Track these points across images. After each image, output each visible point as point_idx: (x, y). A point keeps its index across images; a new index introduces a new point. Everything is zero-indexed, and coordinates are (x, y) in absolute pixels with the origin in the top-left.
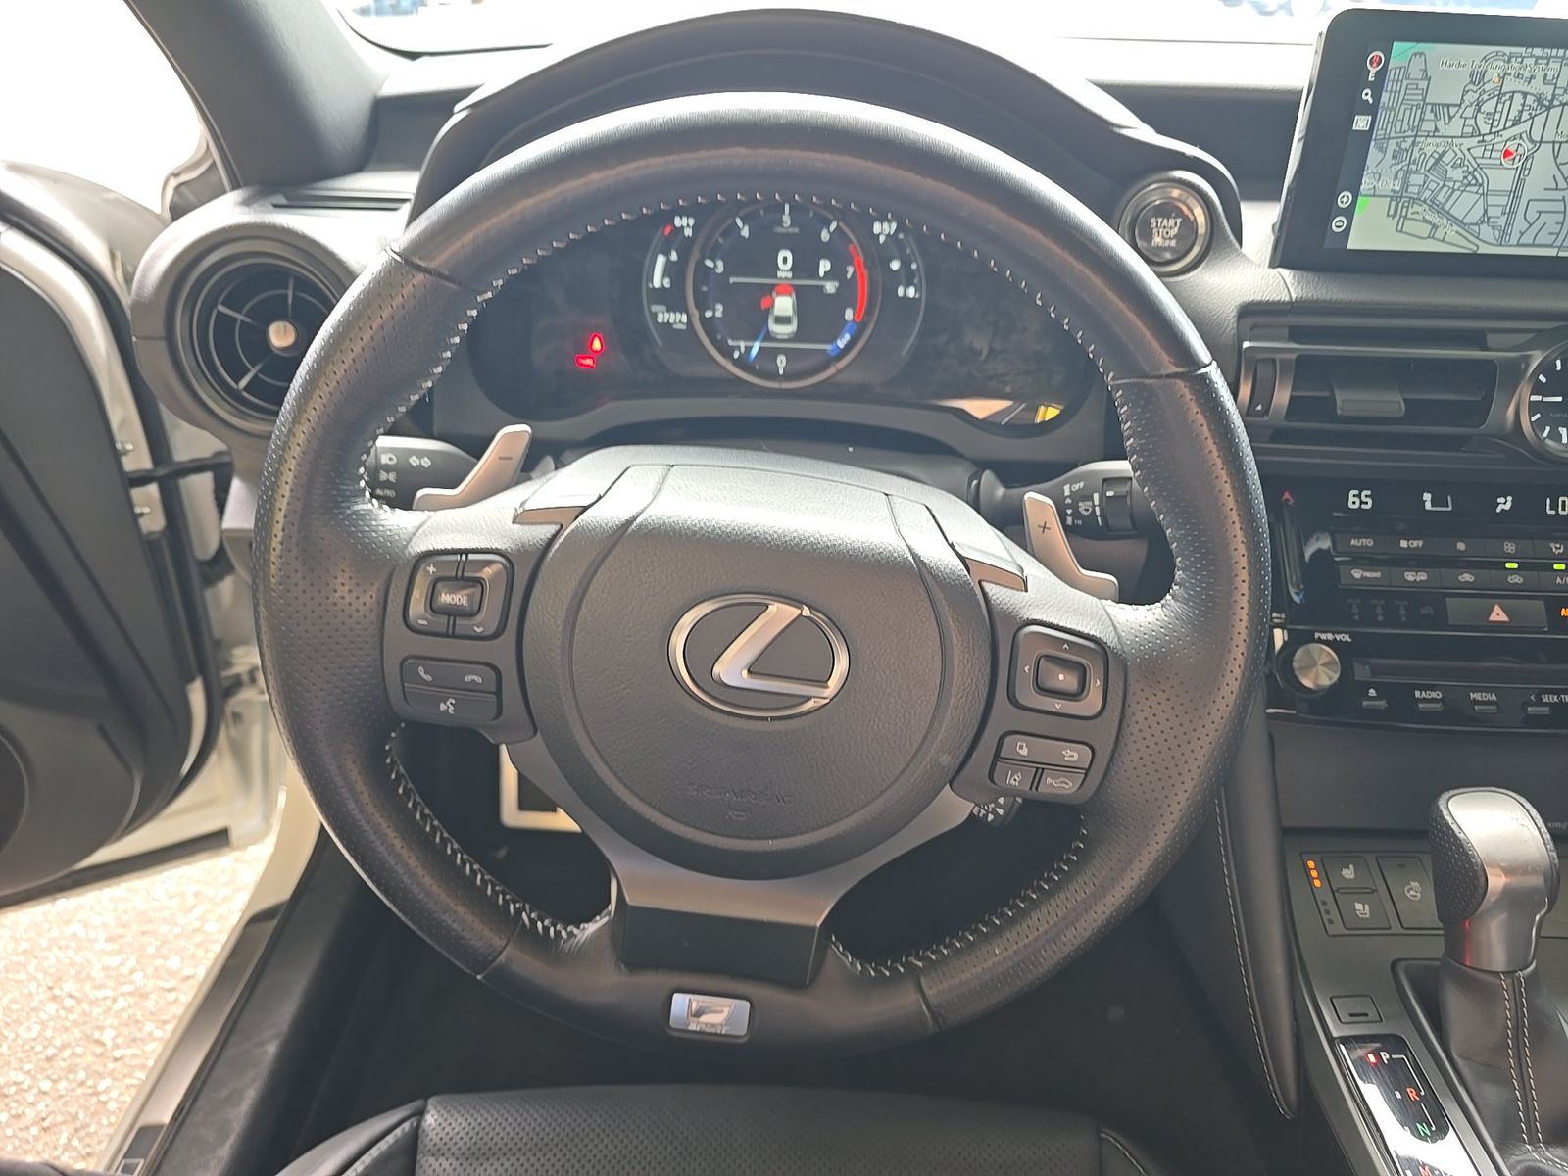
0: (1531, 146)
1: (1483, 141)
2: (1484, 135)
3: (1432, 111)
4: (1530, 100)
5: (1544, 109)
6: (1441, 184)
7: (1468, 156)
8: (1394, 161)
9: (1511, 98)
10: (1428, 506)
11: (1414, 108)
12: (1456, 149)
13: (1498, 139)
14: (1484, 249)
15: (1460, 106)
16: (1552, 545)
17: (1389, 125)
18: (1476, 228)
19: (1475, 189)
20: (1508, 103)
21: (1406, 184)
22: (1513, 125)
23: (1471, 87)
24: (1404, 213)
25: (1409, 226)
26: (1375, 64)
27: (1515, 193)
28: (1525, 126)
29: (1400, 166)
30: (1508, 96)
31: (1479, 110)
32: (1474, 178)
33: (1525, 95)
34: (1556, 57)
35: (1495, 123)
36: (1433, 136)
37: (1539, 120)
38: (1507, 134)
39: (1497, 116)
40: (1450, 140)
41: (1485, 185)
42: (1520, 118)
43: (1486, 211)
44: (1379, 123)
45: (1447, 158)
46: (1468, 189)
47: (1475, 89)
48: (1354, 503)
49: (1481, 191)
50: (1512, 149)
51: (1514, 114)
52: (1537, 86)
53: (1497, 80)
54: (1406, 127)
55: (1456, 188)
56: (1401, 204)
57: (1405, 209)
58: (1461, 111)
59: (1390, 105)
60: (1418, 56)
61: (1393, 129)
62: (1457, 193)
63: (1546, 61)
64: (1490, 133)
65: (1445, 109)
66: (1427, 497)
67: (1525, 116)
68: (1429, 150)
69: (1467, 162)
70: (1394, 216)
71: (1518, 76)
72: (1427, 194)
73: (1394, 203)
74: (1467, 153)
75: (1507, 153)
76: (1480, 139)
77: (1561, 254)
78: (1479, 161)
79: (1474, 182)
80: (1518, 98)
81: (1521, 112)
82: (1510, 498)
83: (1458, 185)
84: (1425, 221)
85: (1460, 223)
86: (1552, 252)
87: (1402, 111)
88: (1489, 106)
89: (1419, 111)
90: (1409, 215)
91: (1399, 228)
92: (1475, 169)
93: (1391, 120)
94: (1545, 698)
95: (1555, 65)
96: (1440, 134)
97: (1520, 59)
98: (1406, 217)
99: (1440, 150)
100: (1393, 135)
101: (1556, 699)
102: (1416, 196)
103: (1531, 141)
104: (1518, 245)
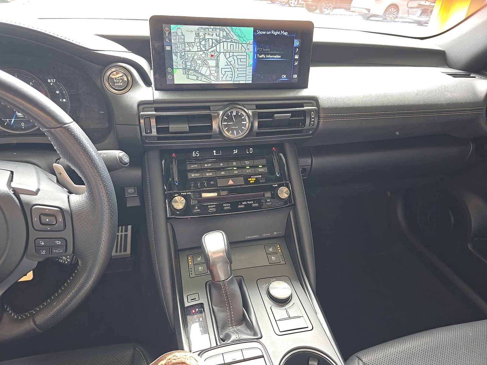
0: (218, 54)
1: (204, 52)
2: (204, 51)
3: (187, 44)
4: (214, 41)
5: (218, 43)
6: (196, 65)
7: (201, 57)
8: (181, 59)
9: (209, 40)
10: (215, 154)
11: (182, 44)
12: (197, 55)
13: (208, 52)
14: (213, 82)
15: (195, 43)
16: (246, 162)
17: (176, 48)
18: (209, 77)
19: (206, 66)
20: (208, 42)
21: (186, 65)
22: (211, 48)
23: (196, 37)
24: (188, 73)
25: (190, 77)
26: (167, 31)
27: (217, 66)
28: (215, 48)
29: (183, 60)
30: (207, 40)
31: (200, 44)
32: (205, 63)
33: (212, 39)
34: (218, 28)
35: (206, 48)
36: (190, 52)
37: (218, 46)
38: (210, 50)
39: (206, 45)
40: (195, 52)
41: (208, 65)
42: (212, 45)
43: (210, 72)
44: (173, 48)
45: (196, 57)
46: (204, 66)
47: (198, 38)
48: (194, 155)
49: (207, 66)
50: (213, 54)
51: (210, 45)
52: (214, 37)
53: (203, 35)
54: (181, 49)
55: (200, 66)
56: (186, 71)
57: (188, 72)
58: (195, 44)
59: (175, 43)
60: (179, 29)
61: (178, 50)
62: (201, 67)
63: (215, 30)
64: (205, 50)
65: (191, 44)
66: (215, 151)
67: (214, 45)
68: (190, 55)
69: (201, 59)
70: (185, 74)
71: (209, 34)
72: (193, 68)
73: (184, 71)
74: (200, 56)
75: (212, 56)
76: (203, 52)
77: (234, 83)
78: (205, 58)
79: (205, 64)
80: (210, 40)
81: (212, 44)
82: (237, 150)
83: (201, 65)
84: (194, 75)
85: (204, 75)
86: (232, 82)
87: (179, 45)
88: (203, 43)
89: (184, 44)
90: (190, 74)
91: (188, 78)
92: (204, 60)
93: (176, 47)
94: (243, 203)
95: (218, 31)
96: (191, 51)
97: (208, 29)
98: (189, 74)
99: (193, 55)
100: (178, 51)
101: (246, 203)
102: (190, 68)
103: (218, 52)
104: (222, 81)
